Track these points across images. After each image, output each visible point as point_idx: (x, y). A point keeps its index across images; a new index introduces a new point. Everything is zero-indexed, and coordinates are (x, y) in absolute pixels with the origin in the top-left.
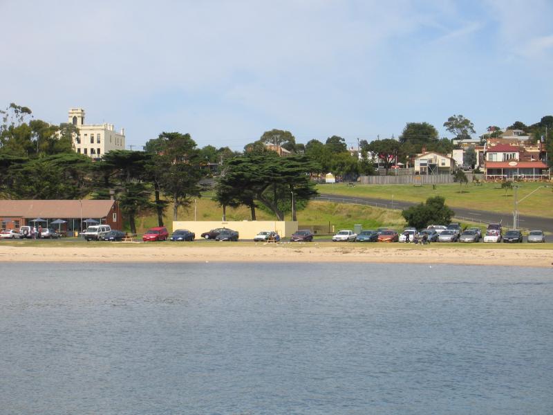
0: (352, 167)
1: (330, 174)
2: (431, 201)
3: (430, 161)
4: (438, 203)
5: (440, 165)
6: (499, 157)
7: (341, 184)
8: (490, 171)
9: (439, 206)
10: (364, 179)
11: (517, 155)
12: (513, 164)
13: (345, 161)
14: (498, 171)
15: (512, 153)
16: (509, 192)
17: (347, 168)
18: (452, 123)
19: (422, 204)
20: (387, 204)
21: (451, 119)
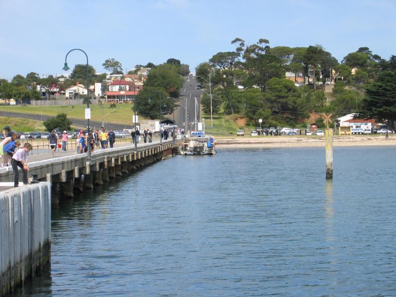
0: (25, 95)
1: (12, 99)
2: (59, 116)
3: (75, 91)
4: (62, 117)
5: (81, 94)
6: (116, 88)
7: (19, 106)
8: (109, 97)
9: (63, 119)
10: (33, 102)
11: (128, 87)
12: (122, 93)
13: (21, 91)
14: (114, 97)
15: (124, 86)
16: (115, 109)
17: (23, 96)
18: (108, 64)
19: (54, 117)
20: (38, 117)
21: (107, 61)
